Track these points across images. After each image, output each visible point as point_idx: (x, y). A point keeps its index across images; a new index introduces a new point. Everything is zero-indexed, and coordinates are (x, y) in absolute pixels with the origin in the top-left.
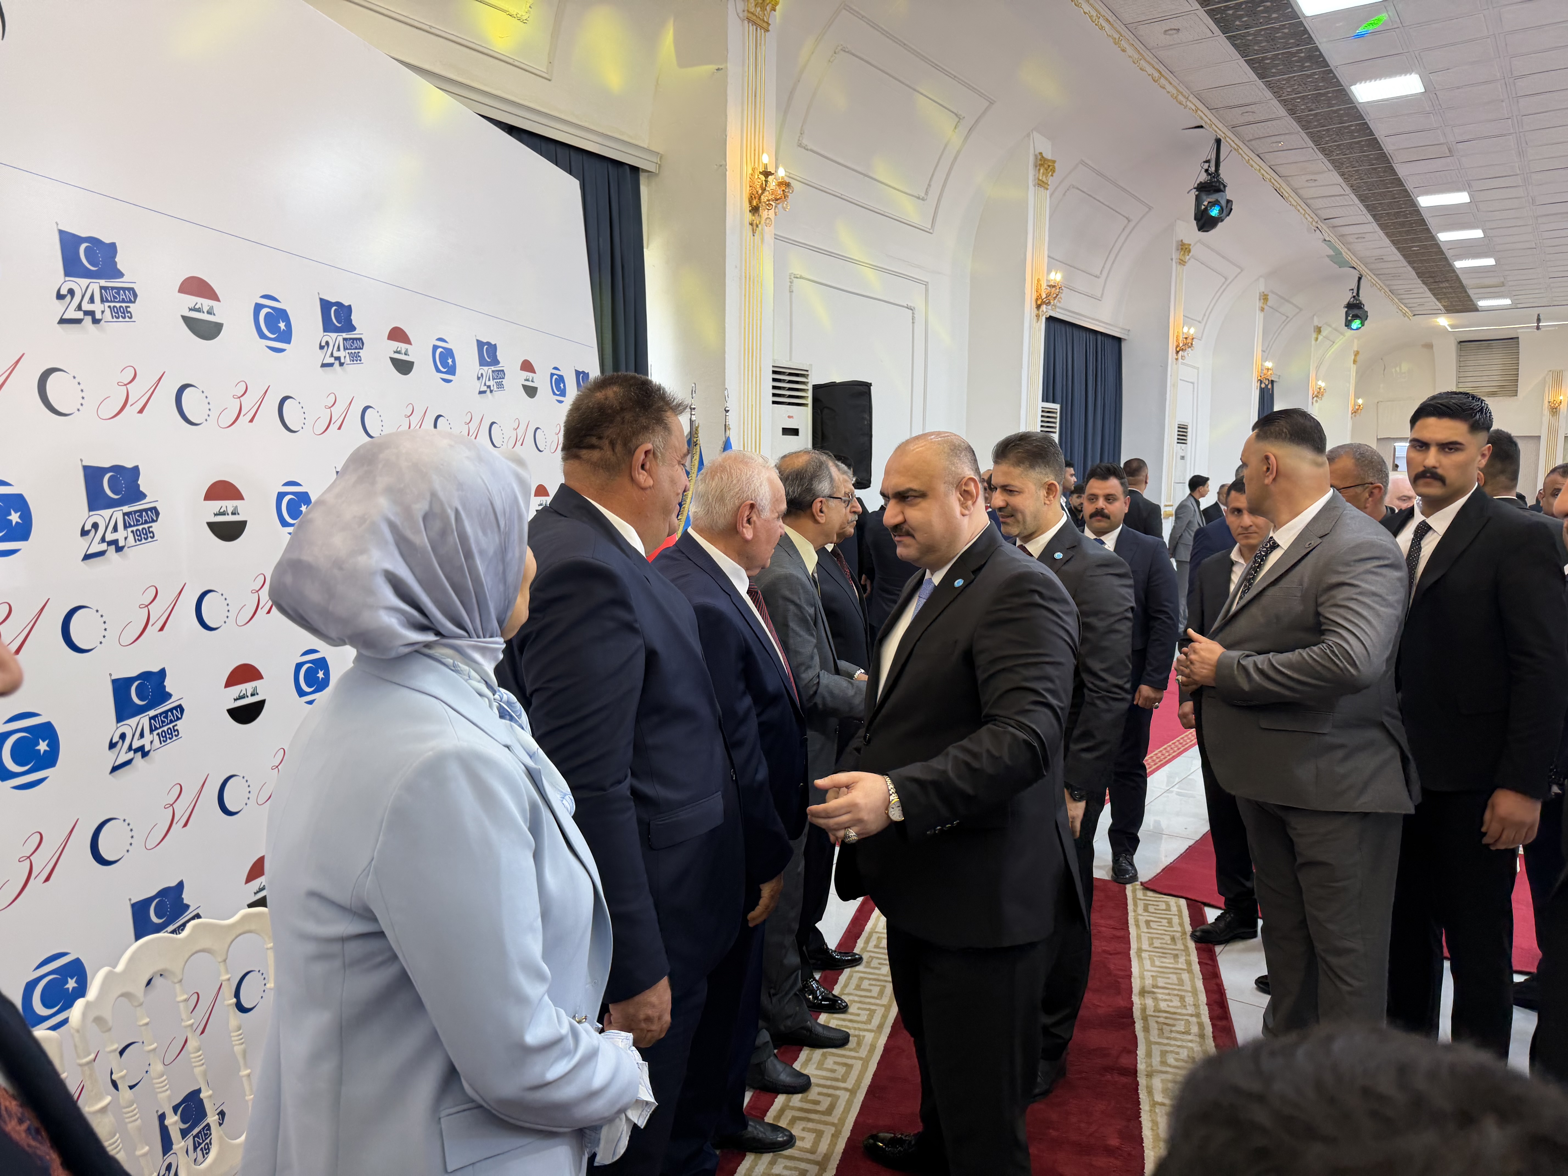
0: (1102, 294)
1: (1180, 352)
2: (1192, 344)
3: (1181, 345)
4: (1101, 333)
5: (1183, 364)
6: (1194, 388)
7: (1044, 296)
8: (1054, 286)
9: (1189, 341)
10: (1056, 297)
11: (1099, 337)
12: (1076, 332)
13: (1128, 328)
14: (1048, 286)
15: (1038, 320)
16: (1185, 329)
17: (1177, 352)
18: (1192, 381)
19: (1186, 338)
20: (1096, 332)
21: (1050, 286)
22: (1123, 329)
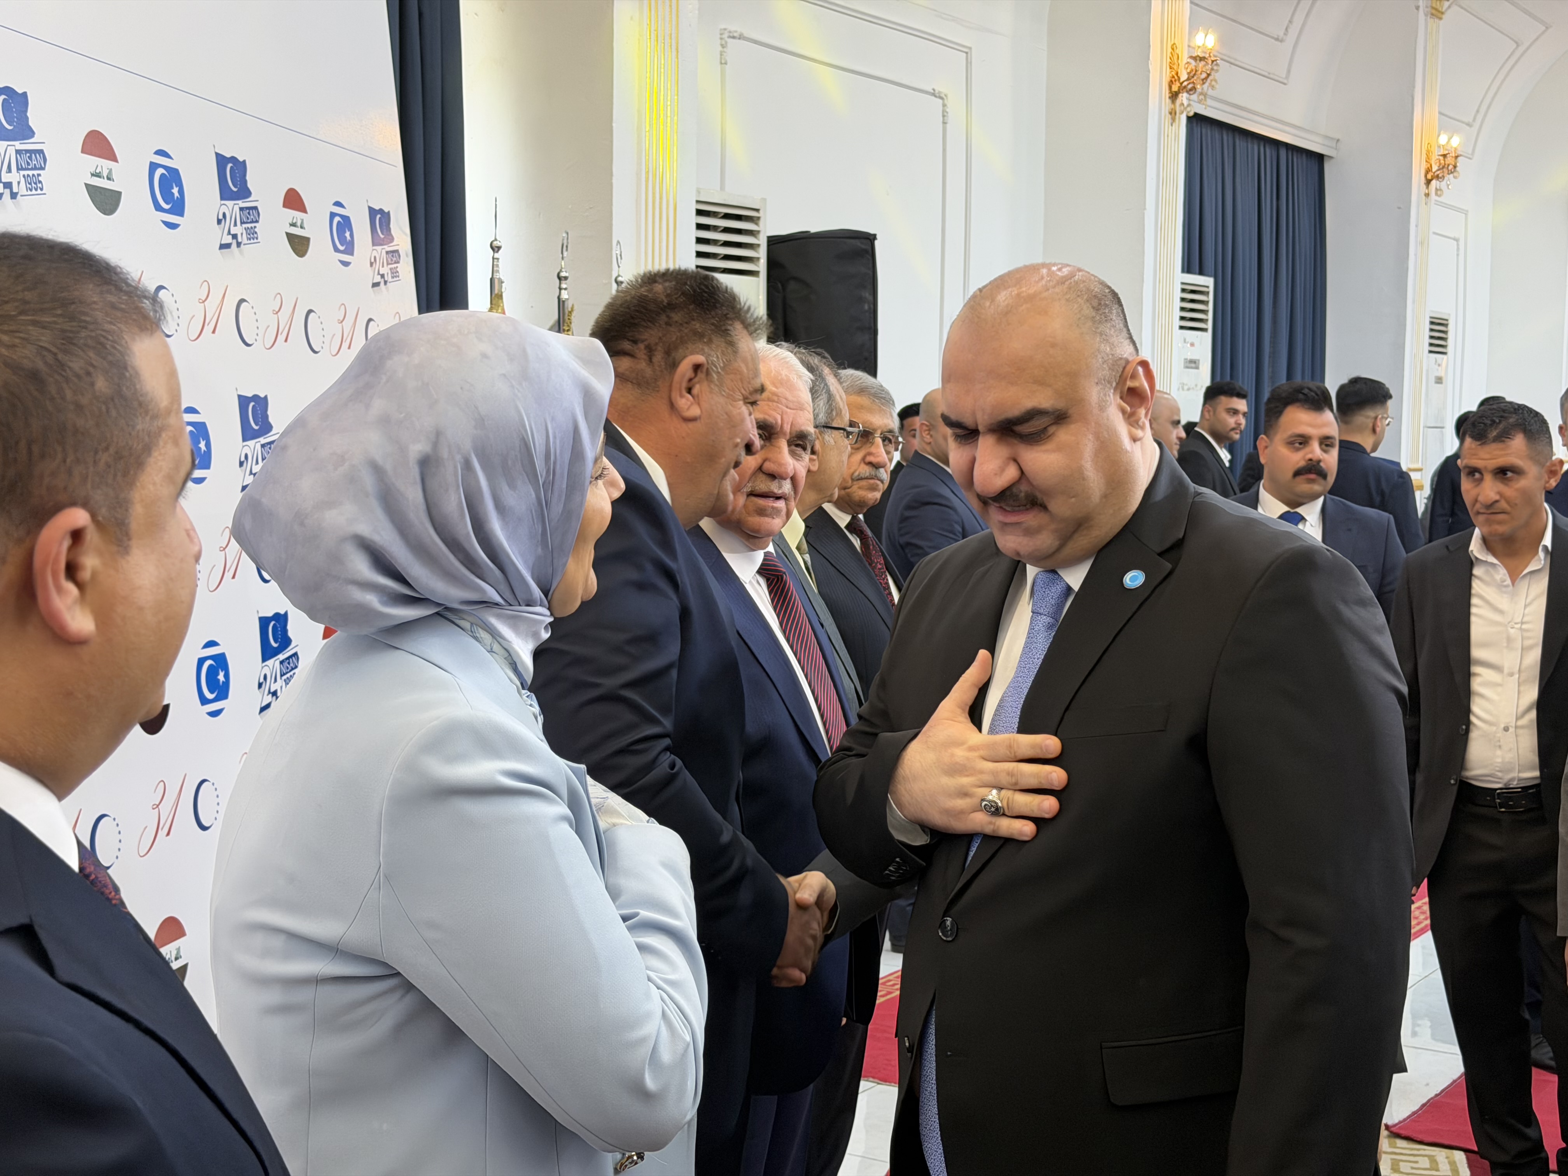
0: (1289, 71)
1: (1434, 182)
2: (1455, 167)
3: (1435, 168)
4: (1287, 146)
5: (1438, 203)
6: (1458, 249)
7: (1184, 77)
8: (1202, 59)
9: (1449, 160)
10: (1206, 78)
11: (1283, 152)
12: (1240, 143)
13: (1337, 136)
14: (1191, 57)
15: (1173, 120)
16: (1443, 139)
17: (1428, 182)
18: (1457, 236)
19: (1445, 156)
20: (1276, 144)
21: (1194, 58)
22: (1327, 137)
